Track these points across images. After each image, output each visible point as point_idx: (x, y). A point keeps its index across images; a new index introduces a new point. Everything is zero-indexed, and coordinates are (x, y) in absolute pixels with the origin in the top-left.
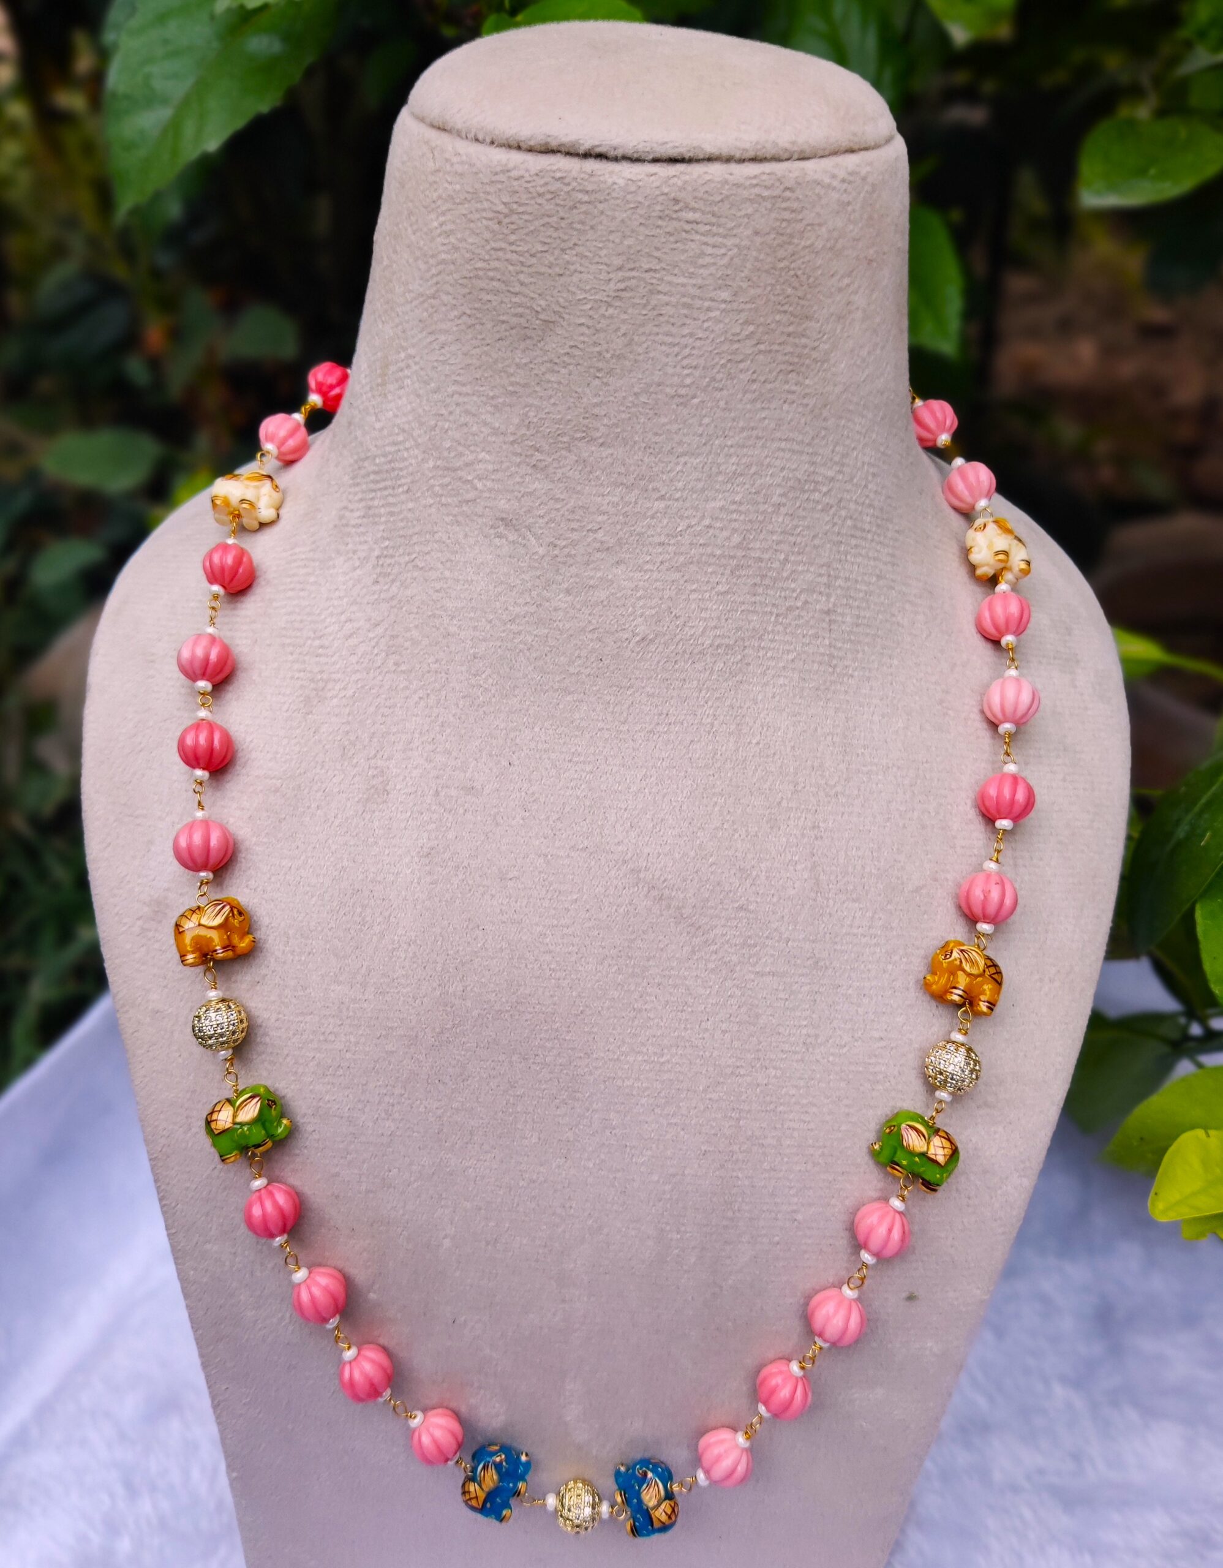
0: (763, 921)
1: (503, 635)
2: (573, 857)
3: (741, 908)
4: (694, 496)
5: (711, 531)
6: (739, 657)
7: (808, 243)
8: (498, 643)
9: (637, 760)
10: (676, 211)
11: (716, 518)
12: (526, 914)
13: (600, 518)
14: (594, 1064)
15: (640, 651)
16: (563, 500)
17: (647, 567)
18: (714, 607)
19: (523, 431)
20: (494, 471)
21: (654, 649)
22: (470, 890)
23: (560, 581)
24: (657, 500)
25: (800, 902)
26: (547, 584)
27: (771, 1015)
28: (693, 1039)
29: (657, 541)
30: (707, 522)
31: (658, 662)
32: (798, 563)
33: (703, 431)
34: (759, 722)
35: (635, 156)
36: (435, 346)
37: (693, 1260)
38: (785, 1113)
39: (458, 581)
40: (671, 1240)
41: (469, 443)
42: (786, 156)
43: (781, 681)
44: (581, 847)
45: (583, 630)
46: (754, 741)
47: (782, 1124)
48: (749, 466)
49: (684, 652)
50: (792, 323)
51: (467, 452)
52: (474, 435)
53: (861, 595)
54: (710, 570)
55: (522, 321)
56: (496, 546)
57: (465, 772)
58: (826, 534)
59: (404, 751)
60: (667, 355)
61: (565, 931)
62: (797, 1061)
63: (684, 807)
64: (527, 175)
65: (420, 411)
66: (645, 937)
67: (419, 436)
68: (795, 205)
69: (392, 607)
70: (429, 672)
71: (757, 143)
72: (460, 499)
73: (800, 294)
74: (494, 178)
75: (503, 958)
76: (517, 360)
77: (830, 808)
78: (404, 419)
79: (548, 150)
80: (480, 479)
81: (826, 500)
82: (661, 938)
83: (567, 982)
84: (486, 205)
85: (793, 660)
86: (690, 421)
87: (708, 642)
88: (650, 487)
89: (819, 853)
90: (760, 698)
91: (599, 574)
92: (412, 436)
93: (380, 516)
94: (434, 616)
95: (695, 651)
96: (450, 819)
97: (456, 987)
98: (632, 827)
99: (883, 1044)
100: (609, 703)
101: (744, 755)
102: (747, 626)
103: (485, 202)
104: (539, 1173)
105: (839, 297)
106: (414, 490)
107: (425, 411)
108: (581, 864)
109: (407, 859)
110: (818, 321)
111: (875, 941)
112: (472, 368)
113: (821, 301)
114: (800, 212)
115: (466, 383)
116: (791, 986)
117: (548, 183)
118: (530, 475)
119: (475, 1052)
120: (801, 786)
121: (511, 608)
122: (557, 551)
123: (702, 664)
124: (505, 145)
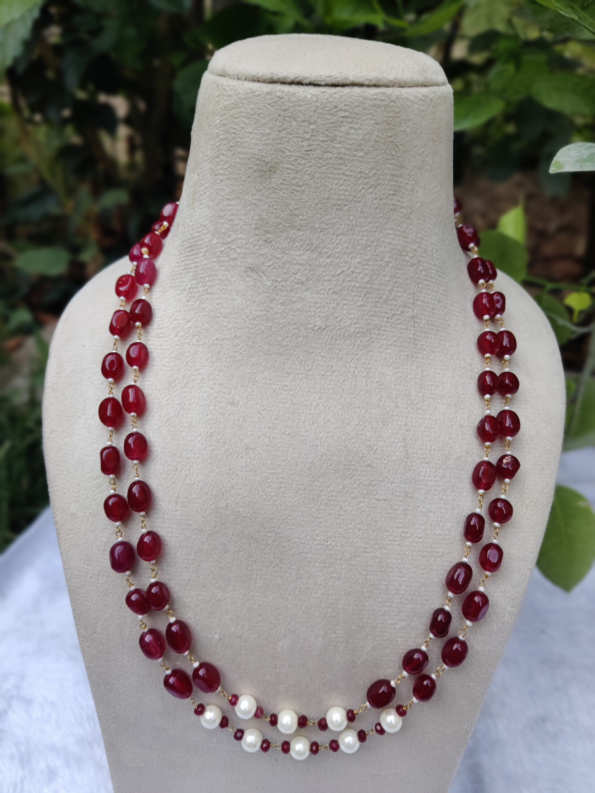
0: (379, 472)
1: (250, 326)
2: (283, 438)
3: (368, 465)
4: (345, 256)
5: (354, 274)
6: (368, 338)
7: (403, 129)
8: (247, 330)
9: (316, 389)
10: (336, 112)
11: (356, 268)
12: (259, 467)
13: (298, 267)
14: (292, 545)
15: (317, 335)
16: (280, 258)
17: (322, 292)
18: (356, 313)
19: (260, 222)
20: (246, 244)
21: (325, 334)
22: (231, 454)
23: (278, 299)
24: (327, 258)
25: (398, 463)
26: (272, 300)
27: (383, 521)
28: (343, 533)
29: (327, 279)
30: (352, 269)
31: (327, 340)
32: (399, 292)
33: (350, 223)
34: (378, 372)
35: (316, 83)
36: (218, 182)
37: (342, 649)
38: (390, 572)
39: (228, 299)
40: (331, 637)
41: (234, 229)
42: (392, 84)
43: (389, 351)
44: (287, 433)
45: (290, 323)
46: (376, 381)
47: (389, 578)
48: (373, 242)
49: (340, 335)
50: (394, 170)
51: (233, 234)
52: (237, 225)
53: (430, 309)
54: (353, 294)
55: (260, 167)
56: (247, 281)
57: (229, 394)
58: (412, 278)
59: (199, 384)
60: (331, 185)
61: (279, 476)
62: (397, 545)
63: (340, 413)
64: (262, 94)
65: (211, 215)
66: (319, 479)
67: (210, 227)
68: (396, 109)
69: (196, 313)
70: (213, 344)
71: (377, 77)
72: (229, 258)
73: (399, 155)
74: (247, 96)
75: (246, 490)
76: (257, 188)
77: (414, 416)
78: (203, 220)
79: (273, 82)
80: (239, 248)
81: (412, 260)
82: (327, 480)
83: (279, 502)
84: (242, 110)
85: (395, 341)
86: (344, 218)
87: (352, 330)
88: (323, 251)
89: (409, 439)
90: (378, 359)
91: (298, 295)
92: (207, 228)
93: (190, 268)
94: (216, 317)
95: (346, 335)
96: (222, 418)
97: (223, 504)
98: (313, 423)
99: (441, 537)
100: (302, 360)
101: (371, 388)
102: (372, 323)
103: (242, 108)
104: (263, 601)
105: (418, 158)
106: (207, 254)
107: (213, 215)
108: (287, 442)
109: (200, 438)
110: (408, 170)
111: (437, 484)
112: (235, 192)
113: (409, 159)
114: (399, 113)
115: (232, 200)
116: (394, 506)
117: (272, 98)
118: (263, 245)
119: (231, 538)
120: (399, 404)
121: (254, 312)
122: (277, 284)
123: (349, 341)
124: (251, 80)
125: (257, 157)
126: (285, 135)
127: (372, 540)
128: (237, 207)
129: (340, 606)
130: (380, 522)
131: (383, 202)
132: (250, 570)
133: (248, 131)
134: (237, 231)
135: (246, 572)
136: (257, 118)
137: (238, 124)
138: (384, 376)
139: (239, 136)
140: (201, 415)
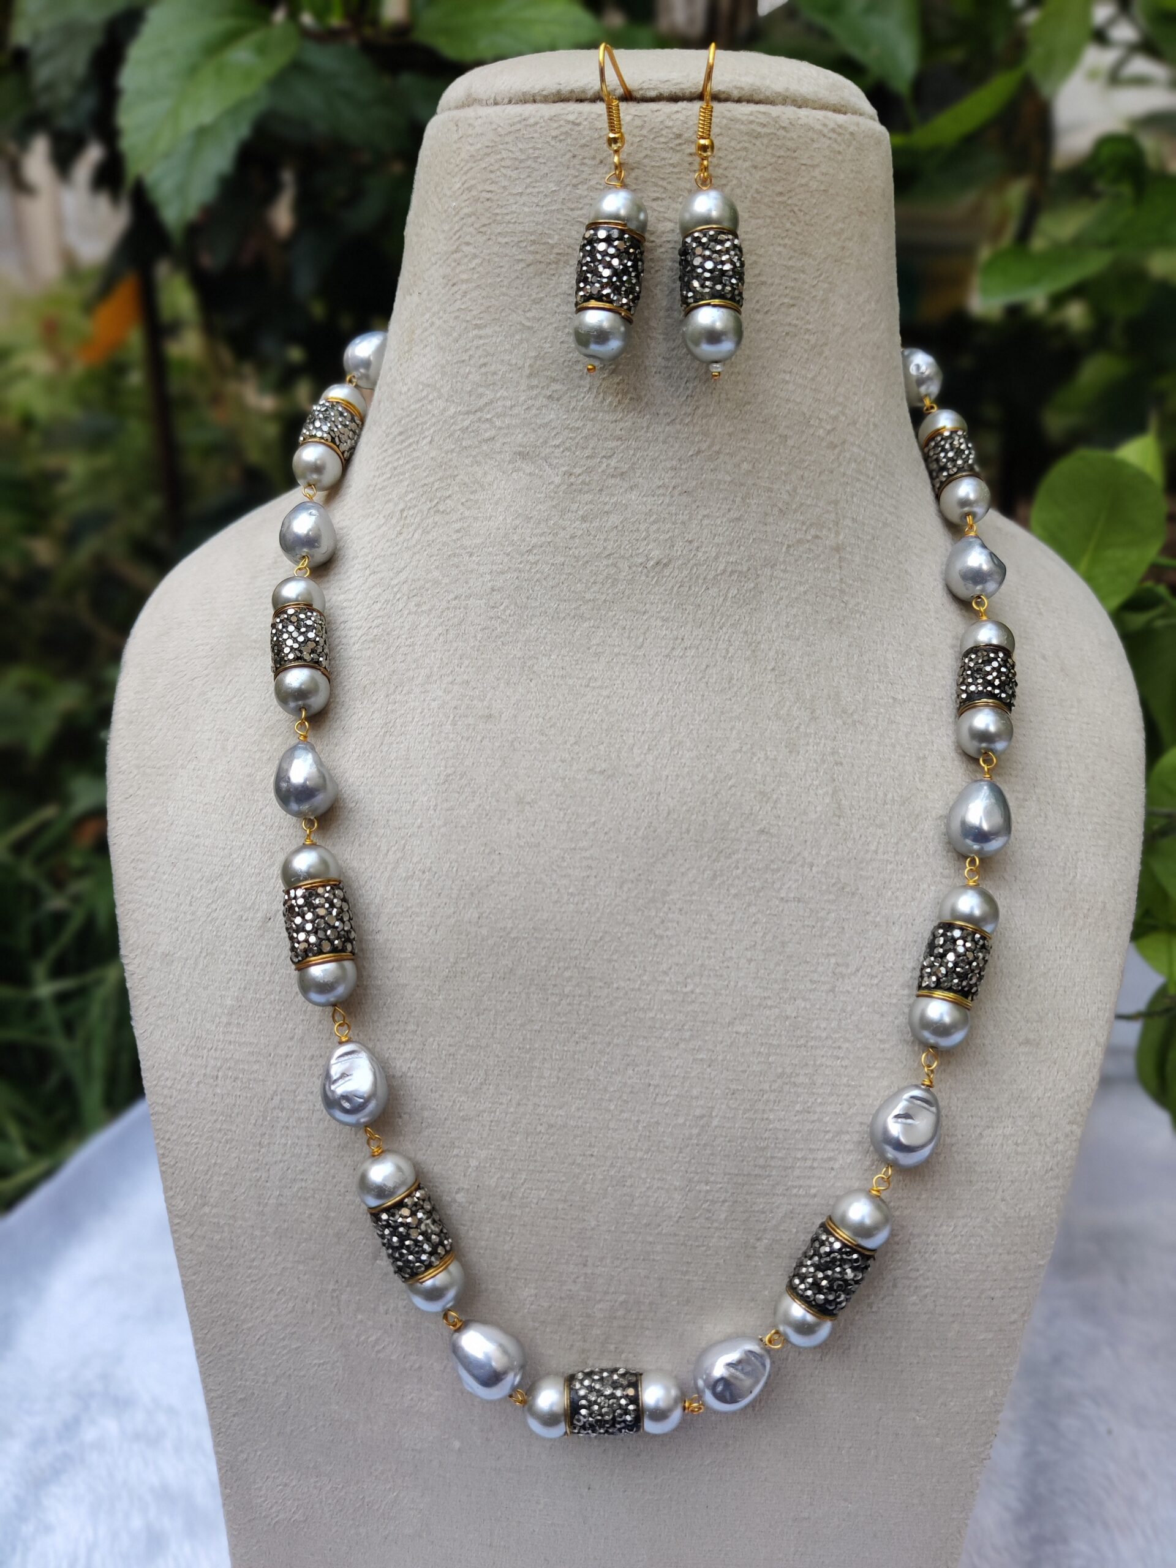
0: (786, 845)
1: (521, 566)
2: (590, 780)
3: (762, 831)
4: (704, 421)
5: (721, 456)
6: (752, 585)
7: (803, 181)
8: (516, 574)
9: (653, 684)
10: (680, 144)
11: (726, 444)
12: (544, 838)
13: (615, 444)
14: (615, 995)
15: (653, 577)
16: (578, 428)
18: (727, 533)
19: (539, 362)
20: (511, 407)
21: (668, 574)
22: (487, 815)
23: (575, 509)
24: (668, 424)
25: (823, 826)
26: (563, 512)
27: (798, 943)
28: (717, 968)
29: (669, 466)
30: (717, 448)
31: (673, 587)
32: (808, 496)
34: (773, 649)
36: (458, 296)
37: (723, 1216)
38: (816, 1048)
39: (476, 519)
40: (700, 1191)
41: (488, 382)
42: (780, 99)
43: (794, 611)
44: (598, 770)
45: (599, 556)
46: (769, 668)
47: (815, 1061)
49: (697, 578)
50: (790, 258)
51: (487, 392)
52: (495, 373)
53: (869, 537)
54: (721, 496)
55: (538, 257)
56: (514, 480)
57: (482, 700)
58: (832, 472)
59: (423, 685)
61: (584, 854)
62: (827, 992)
63: (702, 730)
64: (541, 122)
65: (444, 362)
66: (664, 860)
67: (442, 386)
68: (790, 144)
69: (415, 554)
70: (448, 608)
71: (752, 85)
72: (479, 439)
73: (798, 230)
74: (513, 128)
75: (519, 884)
76: (534, 296)
77: (849, 736)
78: (428, 374)
79: (561, 98)
80: (498, 418)
81: (830, 438)
82: (681, 861)
83: (586, 906)
84: (504, 154)
85: (805, 593)
87: (721, 567)
89: (841, 780)
90: (774, 626)
91: (614, 499)
92: (436, 389)
93: (404, 473)
95: (710, 577)
96: (468, 747)
97: (472, 913)
98: (649, 749)
101: (761, 680)
102: (759, 555)
103: (503, 152)
104: (557, 1116)
105: (834, 240)
106: (436, 439)
107: (448, 362)
108: (599, 787)
109: (424, 788)
110: (815, 259)
111: (901, 868)
112: (491, 310)
113: (818, 240)
114: (795, 152)
115: (486, 326)
116: (818, 912)
117: (560, 126)
118: (546, 406)
119: (490, 983)
120: (818, 712)
121: (528, 539)
122: (572, 479)
123: (716, 590)
124: (521, 101)
125: (533, 238)
126: (586, 193)
127: (776, 981)
128: (494, 339)
129: (715, 1122)
130: (790, 944)
131: (772, 318)
132: (530, 1049)
133: (515, 192)
134: (494, 384)
135: (523, 1055)
136: (533, 165)
137: (497, 183)
138: (787, 657)
139: (499, 203)
140: (427, 744)
